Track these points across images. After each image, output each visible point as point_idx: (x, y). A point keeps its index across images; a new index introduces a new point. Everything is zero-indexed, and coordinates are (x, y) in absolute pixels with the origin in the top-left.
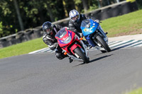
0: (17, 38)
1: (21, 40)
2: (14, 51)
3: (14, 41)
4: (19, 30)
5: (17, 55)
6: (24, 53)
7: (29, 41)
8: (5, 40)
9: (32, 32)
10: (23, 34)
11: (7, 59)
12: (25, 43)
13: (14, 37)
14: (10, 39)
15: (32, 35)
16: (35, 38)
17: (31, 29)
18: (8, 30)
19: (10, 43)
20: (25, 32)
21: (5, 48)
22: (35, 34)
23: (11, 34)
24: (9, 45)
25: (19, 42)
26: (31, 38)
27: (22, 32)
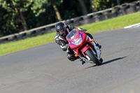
0: (113, 12)
1: (117, 14)
2: (110, 25)
3: (110, 16)
4: (116, 4)
5: (112, 29)
6: (120, 27)
7: (125, 16)
8: (101, 14)
9: (128, 7)
10: (119, 9)
11: (103, 33)
12: (120, 18)
13: (110, 11)
14: (106, 13)
15: (128, 10)
16: (131, 12)
17: (127, 4)
18: (105, 4)
19: (106, 17)
20: (121, 6)
21: (101, 22)
22: (131, 8)
23: (107, 8)
24: (105, 19)
25: (114, 17)
26: (126, 13)
27: (118, 6)
